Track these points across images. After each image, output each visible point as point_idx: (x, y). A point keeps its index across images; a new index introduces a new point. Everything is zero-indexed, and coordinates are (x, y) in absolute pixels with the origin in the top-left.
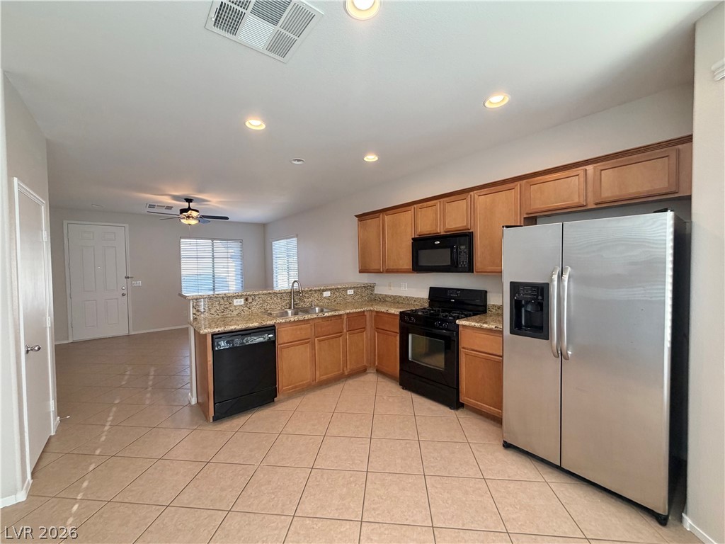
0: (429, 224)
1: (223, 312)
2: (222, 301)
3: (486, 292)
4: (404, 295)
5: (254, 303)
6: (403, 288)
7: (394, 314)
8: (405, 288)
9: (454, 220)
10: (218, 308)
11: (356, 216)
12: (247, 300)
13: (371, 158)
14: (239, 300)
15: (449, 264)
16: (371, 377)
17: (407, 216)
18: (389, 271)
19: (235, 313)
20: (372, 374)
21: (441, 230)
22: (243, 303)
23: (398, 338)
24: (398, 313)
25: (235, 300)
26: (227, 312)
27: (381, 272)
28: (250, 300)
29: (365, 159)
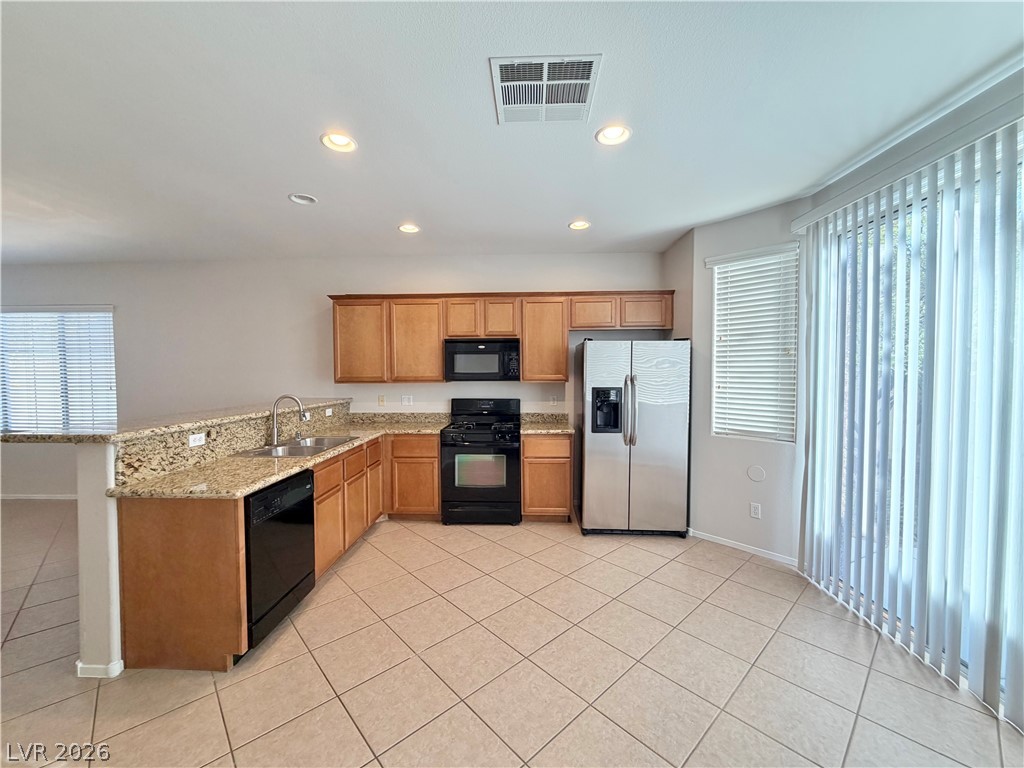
0: (464, 323)
1: (172, 463)
2: (170, 440)
3: (519, 400)
4: (407, 411)
5: (220, 440)
6: (405, 403)
7: (431, 435)
8: (409, 402)
9: (500, 323)
10: (164, 456)
11: (330, 296)
12: (208, 434)
13: (409, 228)
14: (197, 436)
15: (497, 371)
16: (387, 529)
17: (432, 310)
18: (397, 380)
19: (192, 461)
20: (384, 524)
21: (481, 334)
22: (203, 442)
23: (436, 465)
24: (438, 432)
25: (192, 437)
26: (179, 461)
27: (385, 382)
28: (213, 436)
29: (401, 228)
